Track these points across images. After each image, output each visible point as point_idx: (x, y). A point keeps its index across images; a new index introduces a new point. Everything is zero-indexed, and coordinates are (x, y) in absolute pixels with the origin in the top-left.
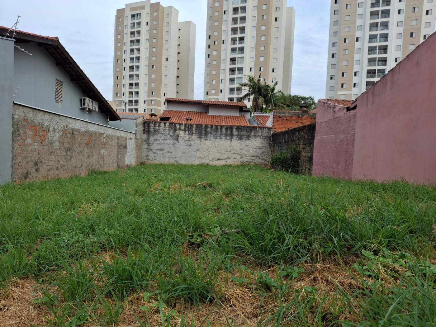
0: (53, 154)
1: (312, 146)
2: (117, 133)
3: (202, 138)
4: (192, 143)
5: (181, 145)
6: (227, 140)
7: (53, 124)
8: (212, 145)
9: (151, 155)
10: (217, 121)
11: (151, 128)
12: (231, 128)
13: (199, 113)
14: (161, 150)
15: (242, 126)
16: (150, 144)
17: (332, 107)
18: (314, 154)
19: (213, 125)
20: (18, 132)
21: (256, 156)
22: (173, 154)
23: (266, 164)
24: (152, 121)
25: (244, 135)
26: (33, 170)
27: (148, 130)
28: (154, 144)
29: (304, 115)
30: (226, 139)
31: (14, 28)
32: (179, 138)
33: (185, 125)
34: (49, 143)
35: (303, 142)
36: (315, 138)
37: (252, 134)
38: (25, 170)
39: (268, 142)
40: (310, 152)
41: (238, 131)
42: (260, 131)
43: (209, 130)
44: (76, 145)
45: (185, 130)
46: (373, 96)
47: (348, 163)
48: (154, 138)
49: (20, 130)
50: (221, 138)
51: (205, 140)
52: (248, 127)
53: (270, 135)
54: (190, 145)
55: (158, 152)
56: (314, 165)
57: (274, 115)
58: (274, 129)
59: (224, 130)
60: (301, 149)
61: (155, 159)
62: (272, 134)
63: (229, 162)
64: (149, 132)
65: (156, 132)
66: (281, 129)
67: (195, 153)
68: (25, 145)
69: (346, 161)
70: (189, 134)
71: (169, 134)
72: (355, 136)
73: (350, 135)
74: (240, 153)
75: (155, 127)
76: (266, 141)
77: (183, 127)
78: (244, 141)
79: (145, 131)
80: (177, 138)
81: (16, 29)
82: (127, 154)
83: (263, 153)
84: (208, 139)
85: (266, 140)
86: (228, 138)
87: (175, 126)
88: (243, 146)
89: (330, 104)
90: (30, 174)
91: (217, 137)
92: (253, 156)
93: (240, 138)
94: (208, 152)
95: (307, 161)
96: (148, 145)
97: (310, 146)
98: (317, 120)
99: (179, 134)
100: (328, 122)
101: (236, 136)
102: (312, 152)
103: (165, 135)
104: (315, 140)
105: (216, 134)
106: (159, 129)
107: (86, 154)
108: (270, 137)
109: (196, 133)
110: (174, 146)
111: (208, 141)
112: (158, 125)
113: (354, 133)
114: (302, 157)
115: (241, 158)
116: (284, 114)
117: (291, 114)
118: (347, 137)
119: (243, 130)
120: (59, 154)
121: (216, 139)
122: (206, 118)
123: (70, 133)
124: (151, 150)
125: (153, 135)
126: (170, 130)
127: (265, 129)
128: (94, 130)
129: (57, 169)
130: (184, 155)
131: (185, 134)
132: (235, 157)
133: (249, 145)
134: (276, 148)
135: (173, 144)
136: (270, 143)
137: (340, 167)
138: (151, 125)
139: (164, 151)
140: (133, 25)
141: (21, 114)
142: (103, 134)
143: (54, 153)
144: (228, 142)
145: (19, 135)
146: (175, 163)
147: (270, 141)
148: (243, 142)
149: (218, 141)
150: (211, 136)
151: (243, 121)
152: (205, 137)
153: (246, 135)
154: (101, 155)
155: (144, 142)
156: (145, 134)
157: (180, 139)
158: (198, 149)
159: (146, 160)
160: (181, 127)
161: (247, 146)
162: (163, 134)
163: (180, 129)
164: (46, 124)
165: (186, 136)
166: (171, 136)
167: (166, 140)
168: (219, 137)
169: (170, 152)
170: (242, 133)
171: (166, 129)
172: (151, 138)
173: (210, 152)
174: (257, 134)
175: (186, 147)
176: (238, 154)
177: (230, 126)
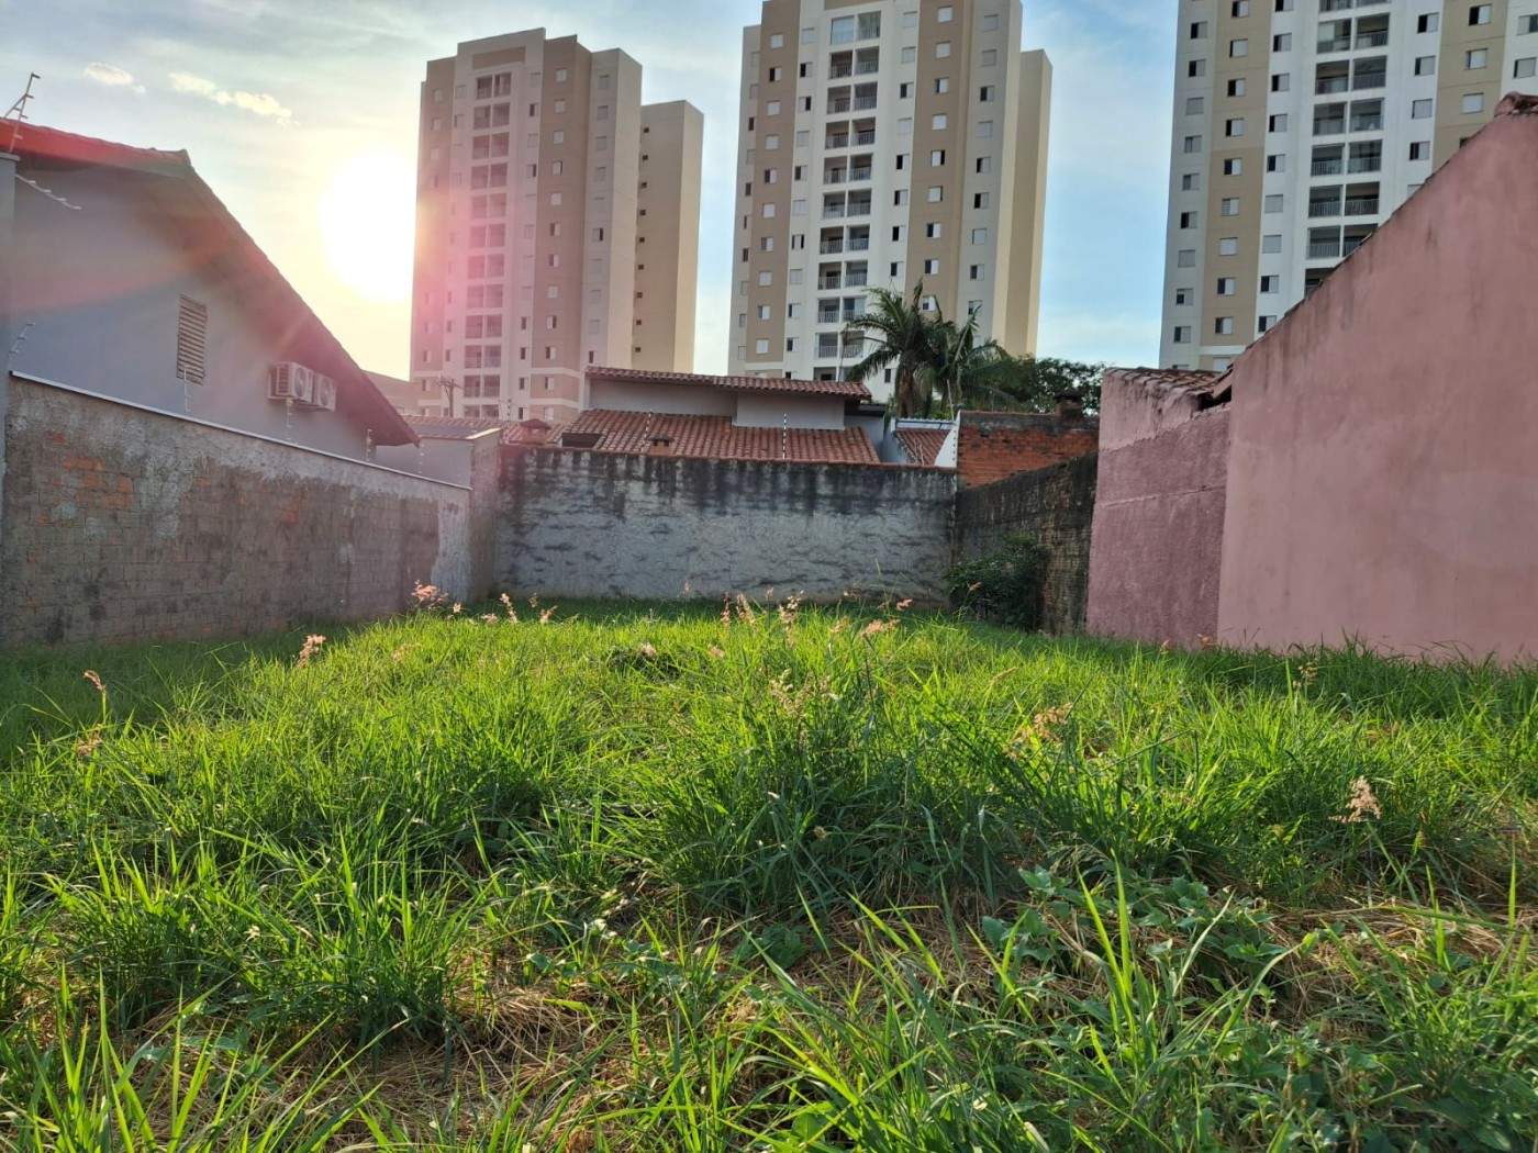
0: (156, 555)
1: (1084, 535)
2: (402, 489)
3: (709, 506)
4: (672, 523)
5: (631, 531)
6: (796, 516)
7: (161, 454)
8: (743, 532)
9: (527, 566)
10: (765, 446)
11: (528, 470)
12: (810, 471)
13: (702, 418)
14: (561, 548)
15: (847, 466)
16: (522, 526)
17: (1153, 395)
18: (1093, 564)
19: (745, 461)
20: (27, 479)
21: (900, 573)
22: (604, 564)
23: (934, 599)
24: (530, 447)
25: (855, 498)
26: (82, 611)
27: (518, 480)
28: (537, 528)
29: (1069, 428)
30: (793, 510)
31: (14, 116)
32: (627, 505)
33: (649, 460)
34: (141, 517)
35: (1057, 518)
36: (1096, 506)
37: (886, 493)
38: (49, 612)
39: (942, 522)
40: (1080, 556)
41: (835, 484)
42: (913, 484)
43: (732, 478)
44: (244, 527)
45: (647, 480)
46: (1286, 353)
47: (1201, 593)
48: (539, 506)
49: (34, 469)
50: (774, 508)
51: (718, 513)
52: (870, 467)
53: (945, 496)
54: (665, 530)
55: (552, 555)
56: (1090, 602)
57: (962, 427)
58: (963, 478)
59: (784, 480)
60: (1049, 546)
61: (541, 582)
62: (957, 493)
64: (519, 484)
65: (544, 484)
66: (986, 475)
67: (682, 560)
68: (53, 524)
69: (1198, 588)
70: (660, 493)
71: (591, 492)
72: (1224, 496)
73: (1210, 492)
74: (842, 562)
75: (540, 466)
76: (932, 520)
77: (640, 470)
78: (856, 516)
79: (508, 481)
80: (618, 507)
81: (23, 120)
82: (439, 561)
83: (922, 560)
84: (729, 510)
86: (800, 506)
87: (612, 465)
88: (853, 535)
89: (1145, 384)
90: (69, 627)
92: (887, 572)
93: (842, 506)
94: (729, 558)
95: (1070, 588)
96: (517, 532)
97: (1079, 533)
98: (1102, 443)
99: (627, 492)
100: (1139, 449)
101: (827, 502)
102: (1084, 557)
103: (577, 495)
104: (1095, 512)
105: (758, 492)
106: (556, 476)
107: (280, 558)
108: (948, 504)
109: (687, 490)
110: (608, 536)
111: (728, 517)
112: (551, 461)
113: (1224, 487)
114: (1053, 574)
115: (844, 577)
116: (998, 425)
117: (1023, 424)
118: (1199, 501)
119: (850, 480)
120: (180, 558)
121: (757, 512)
122: (726, 438)
123: (222, 486)
124: (528, 548)
125: (534, 496)
126: (593, 480)
127: (929, 477)
128: (313, 475)
129: (173, 609)
130: (642, 565)
131: (647, 494)
132: (825, 575)
133: (873, 531)
134: (968, 541)
135: (605, 528)
136: (947, 527)
137: (1176, 607)
138: (529, 460)
139: (573, 553)
140: (481, 115)
141: (38, 415)
142: (347, 489)
143: (161, 554)
144: (800, 521)
145: (29, 488)
146: (612, 595)
147: (949, 518)
148: (852, 523)
149: (762, 518)
150: (737, 500)
151: (855, 448)
152: (718, 504)
153: (862, 497)
154: (339, 565)
155: (504, 522)
156: (506, 494)
157: (629, 512)
158: (694, 544)
159: (509, 585)
160: (636, 468)
161: (867, 535)
162: (570, 491)
163: (629, 475)
164: (131, 451)
165: (650, 498)
166: (597, 499)
167: (580, 515)
168: (765, 505)
169: (595, 557)
170: (848, 489)
171: (580, 476)
172: (529, 506)
173: (736, 558)
174: (902, 495)
175: (651, 537)
176: (835, 564)
177: (805, 463)
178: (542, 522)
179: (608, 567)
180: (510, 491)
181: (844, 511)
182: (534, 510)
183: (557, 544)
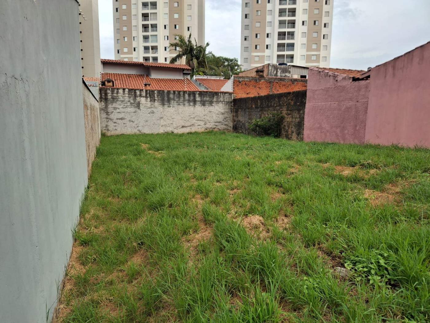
1: (301, 112)
3: (165, 104)
4: (155, 110)
5: (143, 113)
6: (190, 107)
8: (176, 112)
9: (111, 125)
11: (109, 95)
12: (194, 93)
14: (121, 119)
15: (204, 92)
16: (109, 112)
17: (332, 76)
18: (306, 120)
19: (175, 91)
21: (219, 122)
22: (135, 123)
23: (228, 129)
24: (108, 87)
25: (207, 101)
27: (106, 98)
28: (113, 113)
29: (261, 80)
30: (190, 105)
32: (141, 105)
33: (146, 91)
35: (288, 108)
36: (307, 105)
37: (215, 100)
39: (230, 107)
40: (299, 118)
41: (201, 97)
42: (222, 97)
43: (171, 96)
45: (146, 97)
46: (394, 69)
47: (357, 128)
48: (113, 106)
50: (184, 105)
51: (168, 107)
52: (210, 92)
53: (231, 100)
54: (153, 112)
55: (119, 121)
56: (305, 130)
57: (234, 80)
58: (235, 95)
59: (187, 96)
60: (284, 115)
61: (116, 130)
62: (233, 99)
63: (193, 130)
64: (106, 99)
65: (114, 99)
66: (242, 95)
67: (159, 121)
69: (356, 126)
70: (151, 101)
71: (129, 101)
72: (368, 104)
73: (361, 103)
74: (204, 120)
75: (112, 94)
76: (227, 107)
77: (144, 94)
78: (207, 106)
79: (103, 98)
80: (138, 105)
83: (225, 118)
84: (171, 105)
85: (228, 105)
86: (192, 104)
87: (135, 93)
88: (206, 112)
89: (328, 73)
91: (180, 104)
92: (216, 122)
93: (203, 104)
94: (172, 120)
95: (295, 126)
96: (107, 114)
97: (299, 112)
98: (308, 88)
99: (140, 101)
100: (326, 90)
101: (199, 102)
102: (302, 119)
103: (125, 102)
104: (306, 107)
105: (179, 100)
106: (118, 96)
108: (231, 102)
109: (159, 100)
110: (136, 115)
111: (171, 108)
112: (116, 92)
113: (367, 102)
114: (286, 123)
115: (205, 124)
116: (243, 79)
117: (249, 79)
118: (355, 105)
119: (205, 96)
121: (179, 106)
124: (111, 119)
125: (111, 103)
126: (130, 97)
127: (226, 95)
130: (147, 123)
131: (146, 101)
132: (200, 124)
133: (212, 111)
134: (240, 113)
135: (135, 112)
136: (231, 109)
137: (346, 132)
138: (109, 91)
139: (125, 120)
144: (192, 108)
146: (138, 132)
147: (232, 106)
148: (206, 108)
149: (181, 108)
150: (174, 103)
151: (191, 85)
152: (168, 104)
155: (102, 111)
156: (102, 102)
157: (142, 107)
158: (162, 116)
159: (106, 131)
160: (142, 93)
161: (210, 112)
162: (122, 101)
163: (141, 96)
165: (147, 103)
166: (131, 103)
167: (126, 108)
168: (182, 104)
169: (132, 121)
170: (205, 98)
171: (125, 96)
172: (110, 106)
173: (174, 120)
174: (219, 100)
175: (149, 114)
176: (202, 120)
177: (193, 91)
178: (114, 111)
179: (137, 124)
180: (104, 102)
181: (204, 105)
182: (112, 107)
183: (120, 118)
